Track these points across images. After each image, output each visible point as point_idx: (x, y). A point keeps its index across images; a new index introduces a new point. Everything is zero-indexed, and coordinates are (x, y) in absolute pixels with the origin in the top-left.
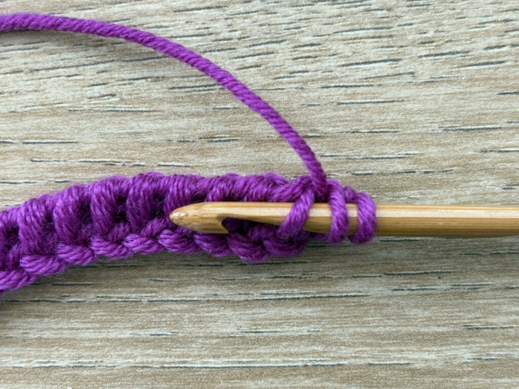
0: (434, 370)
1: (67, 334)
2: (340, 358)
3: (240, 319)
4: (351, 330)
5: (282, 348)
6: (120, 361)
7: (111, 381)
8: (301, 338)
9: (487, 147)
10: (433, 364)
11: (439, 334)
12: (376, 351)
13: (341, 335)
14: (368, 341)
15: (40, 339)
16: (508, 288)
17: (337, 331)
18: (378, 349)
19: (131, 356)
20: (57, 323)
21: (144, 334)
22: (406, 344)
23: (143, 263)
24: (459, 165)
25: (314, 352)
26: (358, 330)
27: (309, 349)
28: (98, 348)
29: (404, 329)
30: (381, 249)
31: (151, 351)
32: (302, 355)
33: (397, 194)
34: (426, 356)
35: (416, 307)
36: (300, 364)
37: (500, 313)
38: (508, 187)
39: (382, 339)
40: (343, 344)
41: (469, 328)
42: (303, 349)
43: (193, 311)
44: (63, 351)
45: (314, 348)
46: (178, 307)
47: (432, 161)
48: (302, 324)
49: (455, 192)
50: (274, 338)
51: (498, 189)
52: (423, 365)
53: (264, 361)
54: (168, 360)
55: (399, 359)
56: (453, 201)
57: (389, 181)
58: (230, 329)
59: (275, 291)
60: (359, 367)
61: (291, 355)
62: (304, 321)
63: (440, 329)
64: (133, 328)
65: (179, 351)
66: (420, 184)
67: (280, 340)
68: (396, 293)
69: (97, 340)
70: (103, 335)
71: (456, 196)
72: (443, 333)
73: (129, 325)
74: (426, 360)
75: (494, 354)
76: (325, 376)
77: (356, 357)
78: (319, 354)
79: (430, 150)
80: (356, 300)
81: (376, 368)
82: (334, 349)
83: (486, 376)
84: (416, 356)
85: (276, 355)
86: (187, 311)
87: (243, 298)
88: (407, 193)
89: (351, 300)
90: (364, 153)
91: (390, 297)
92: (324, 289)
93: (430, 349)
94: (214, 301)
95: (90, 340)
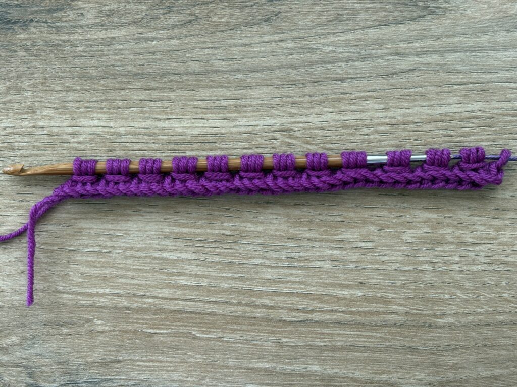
0: (346, 298)
1: (207, 273)
2: (311, 291)
3: (273, 273)
4: (316, 280)
5: (288, 286)
6: (226, 285)
7: (222, 292)
8: (296, 282)
9: (373, 214)
10: (346, 296)
11: (349, 284)
12: (325, 289)
13: (312, 282)
14: (322, 285)
15: (196, 274)
16: (377, 269)
17: (310, 280)
18: (326, 288)
19: (230, 284)
20: (203, 268)
21: (236, 275)
22: (336, 287)
23: (238, 248)
24: (361, 220)
25: (301, 288)
26: (318, 280)
27: (299, 286)
28: (218, 279)
29: (336, 282)
30: (329, 250)
31: (238, 282)
32: (296, 288)
33: (337, 229)
34: (344, 293)
35: (341, 273)
36: (295, 292)
37: (373, 278)
38: (380, 230)
39: (328, 285)
40: (312, 285)
41: (361, 283)
42: (297, 286)
43: (255, 268)
44: (205, 279)
45: (301, 286)
46: (250, 266)
47: (351, 218)
48: (297, 277)
49: (359, 230)
50: (286, 281)
51: (375, 231)
52: (342, 296)
53: (281, 290)
54: (244, 286)
55: (333, 293)
56: (358, 234)
57: (334, 224)
58: (269, 276)
59: (287, 263)
60: (318, 295)
61: (292, 288)
62: (298, 275)
63: (350, 283)
64: (232, 273)
65: (249, 283)
66: (346, 226)
67: (288, 282)
68: (334, 267)
69: (218, 276)
70: (220, 275)
71: (360, 232)
72: (351, 284)
73: (231, 272)
74: (344, 294)
75: (370, 294)
76: (304, 298)
77: (317, 291)
78: (303, 289)
79: (351, 213)
80: (318, 269)
81: (325, 296)
82: (309, 287)
83: (367, 303)
84: (340, 293)
85: (286, 288)
86: (253, 268)
87: (275, 265)
88: (341, 229)
89: (317, 269)
90: (326, 213)
91: (332, 269)
92: (306, 264)
93: (346, 290)
94: (264, 265)
95: (215, 276)
